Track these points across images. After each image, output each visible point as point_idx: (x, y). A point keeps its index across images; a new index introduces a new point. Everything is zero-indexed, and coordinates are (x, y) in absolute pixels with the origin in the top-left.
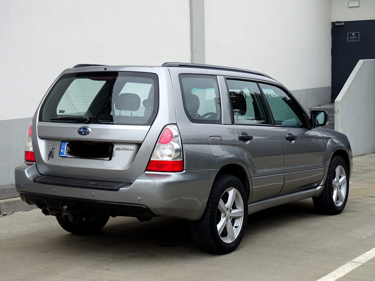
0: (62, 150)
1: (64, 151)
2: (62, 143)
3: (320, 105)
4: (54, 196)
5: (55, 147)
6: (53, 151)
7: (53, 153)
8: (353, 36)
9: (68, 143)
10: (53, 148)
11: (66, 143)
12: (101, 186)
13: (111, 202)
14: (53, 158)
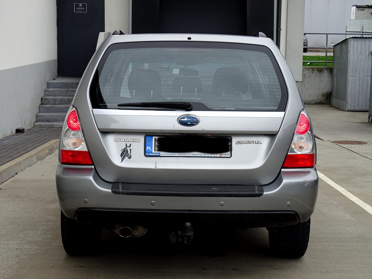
0: (148, 148)
1: (152, 148)
2: (147, 137)
3: (54, 79)
4: (153, 210)
5: (132, 143)
6: (128, 149)
7: (129, 152)
8: (80, 7)
9: (157, 138)
10: (128, 145)
11: (154, 138)
12: (234, 192)
13: (250, 211)
14: (130, 158)
